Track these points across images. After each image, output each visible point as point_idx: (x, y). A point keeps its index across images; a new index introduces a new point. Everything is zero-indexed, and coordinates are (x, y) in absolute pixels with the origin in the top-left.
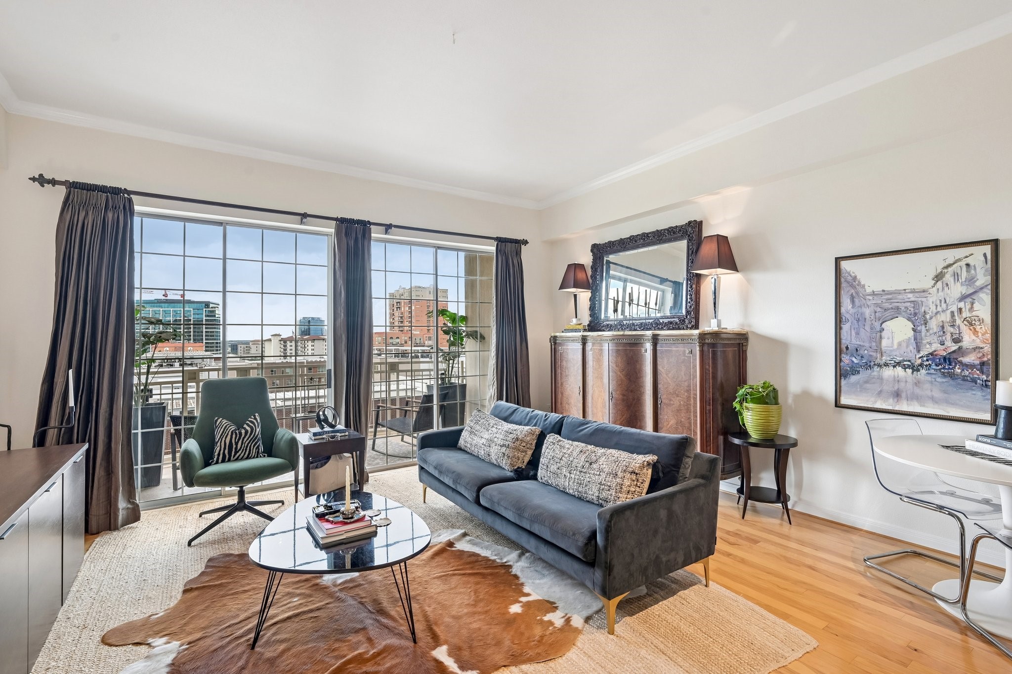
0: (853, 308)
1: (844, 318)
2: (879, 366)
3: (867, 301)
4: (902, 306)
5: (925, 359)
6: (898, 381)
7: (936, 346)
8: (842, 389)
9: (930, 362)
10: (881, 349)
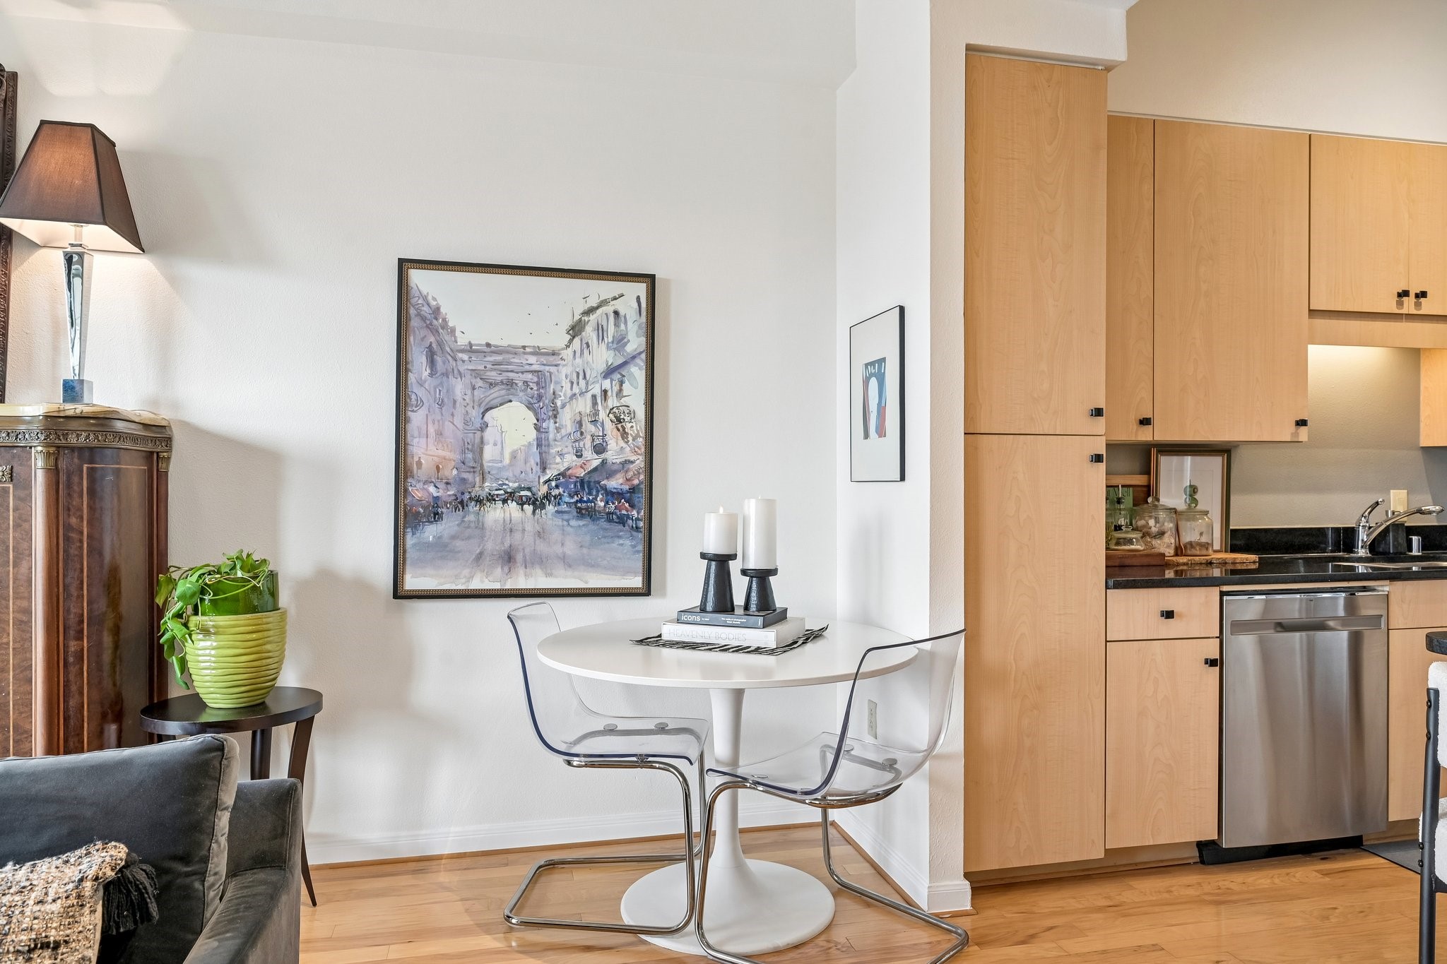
0: (431, 375)
1: (413, 397)
2: (479, 501)
3: (460, 363)
4: (519, 379)
5: (553, 484)
6: (511, 531)
7: (570, 459)
8: (408, 555)
9: (561, 490)
10: (482, 465)
